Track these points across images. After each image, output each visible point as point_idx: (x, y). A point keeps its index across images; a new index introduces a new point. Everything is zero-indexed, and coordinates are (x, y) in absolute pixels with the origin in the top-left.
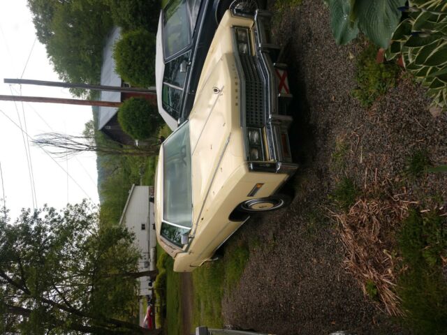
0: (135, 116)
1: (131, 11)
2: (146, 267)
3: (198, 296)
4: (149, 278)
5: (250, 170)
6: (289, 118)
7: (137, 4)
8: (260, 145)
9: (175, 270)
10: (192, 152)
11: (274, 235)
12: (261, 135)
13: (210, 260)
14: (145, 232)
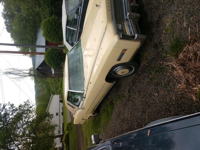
0: (52, 56)
1: (49, 12)
2: (59, 133)
3: (86, 138)
4: (60, 138)
5: (121, 39)
6: (138, 15)
7: (52, 9)
8: (123, 30)
9: (74, 123)
10: (83, 53)
11: (128, 91)
12: (123, 26)
13: (93, 115)
14: (58, 117)
